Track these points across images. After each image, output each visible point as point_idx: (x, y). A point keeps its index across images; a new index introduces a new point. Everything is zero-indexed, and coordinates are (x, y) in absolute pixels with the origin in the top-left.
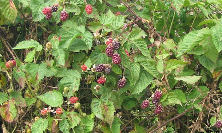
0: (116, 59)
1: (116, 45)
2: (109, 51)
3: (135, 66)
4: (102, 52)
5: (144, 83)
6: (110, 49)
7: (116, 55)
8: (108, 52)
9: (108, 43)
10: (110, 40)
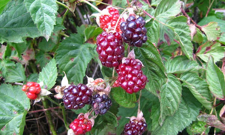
0: (130, 76)
1: (138, 30)
2: (109, 49)
3: (169, 83)
4: (87, 42)
5: (179, 117)
6: (112, 44)
7: (129, 64)
8: (104, 53)
9: (105, 21)
10: (110, 11)
